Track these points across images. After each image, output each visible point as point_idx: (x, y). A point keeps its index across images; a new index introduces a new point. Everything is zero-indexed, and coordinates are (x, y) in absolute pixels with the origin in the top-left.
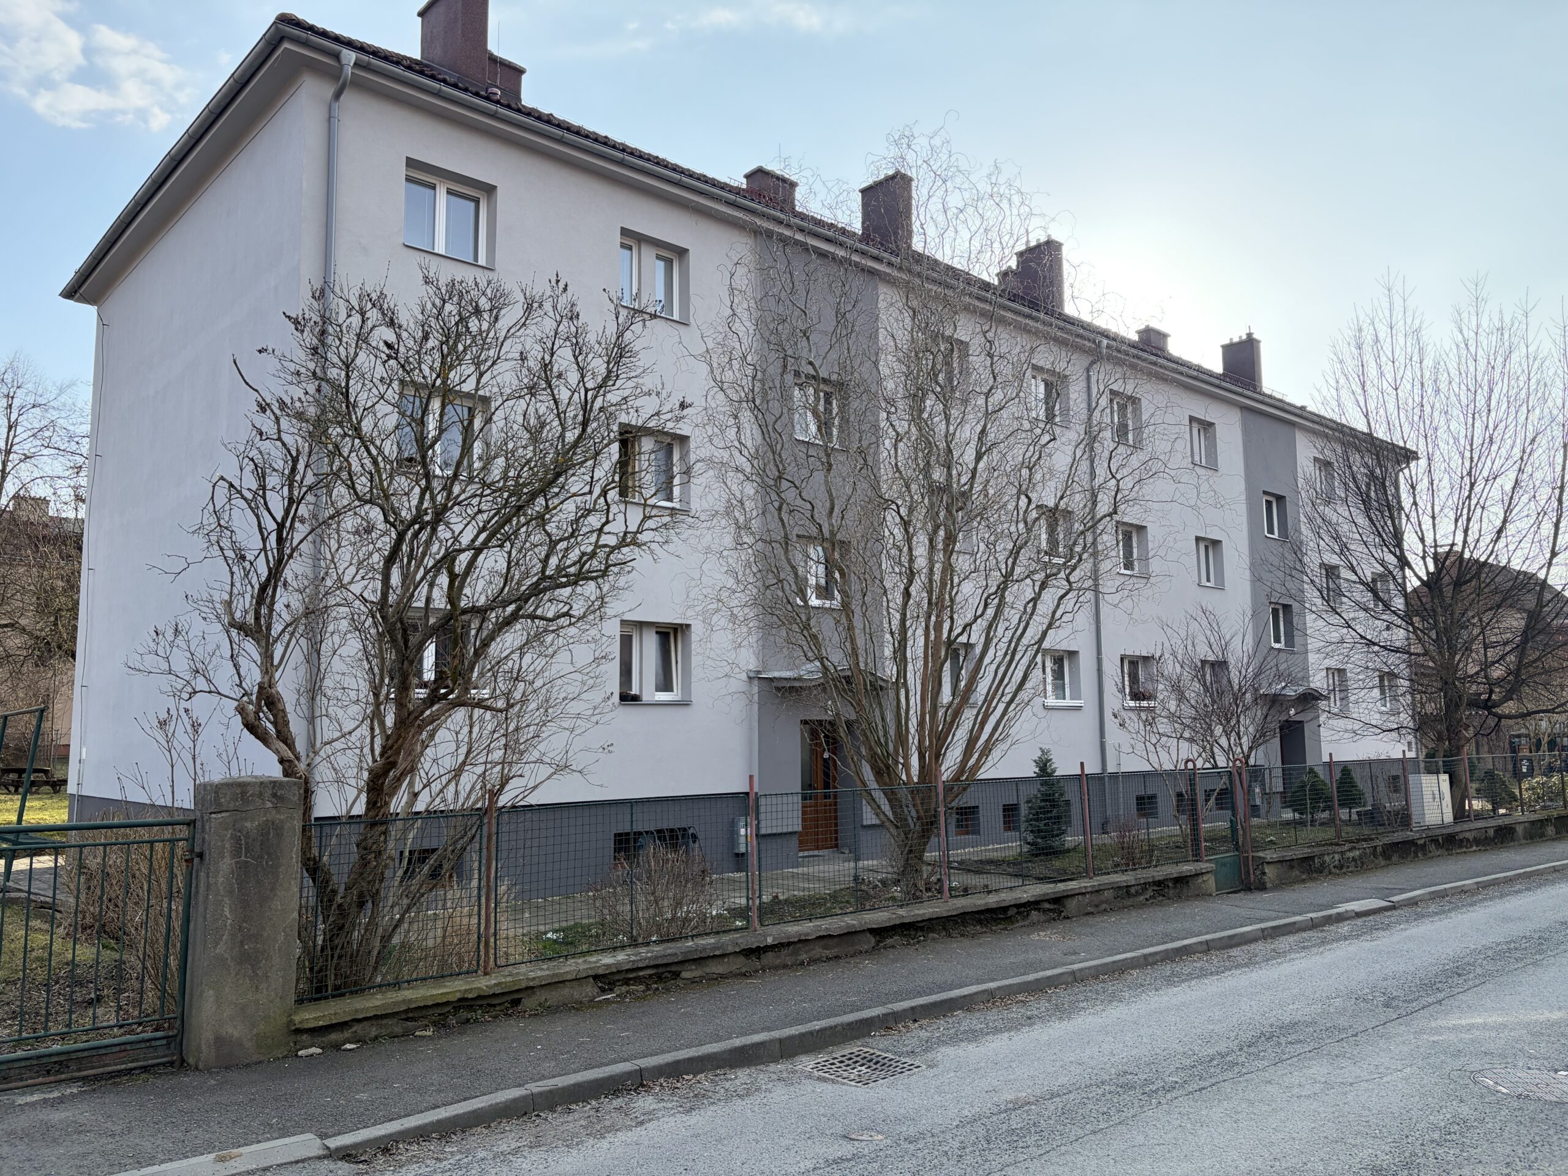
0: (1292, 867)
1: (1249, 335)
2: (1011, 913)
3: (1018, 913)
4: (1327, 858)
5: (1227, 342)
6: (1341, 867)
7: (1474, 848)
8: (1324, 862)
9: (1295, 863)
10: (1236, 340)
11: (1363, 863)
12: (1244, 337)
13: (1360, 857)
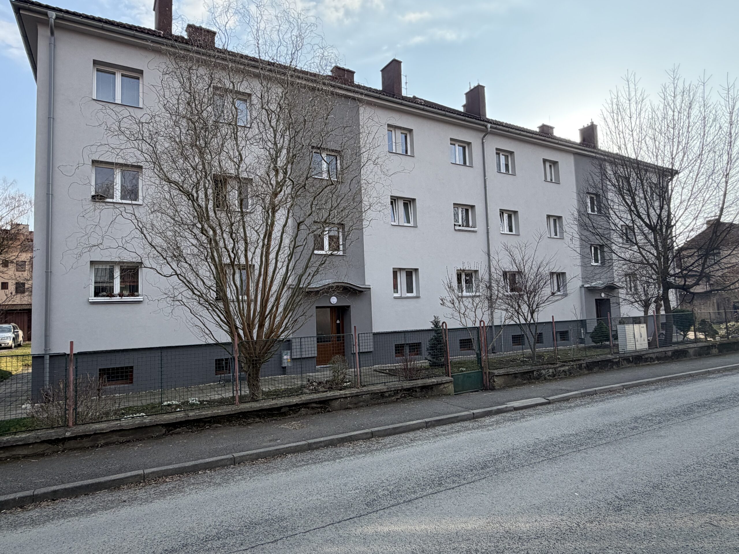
0: (516, 377)
1: (592, 123)
2: (283, 410)
3: (290, 410)
4: (543, 372)
5: (582, 127)
6: (554, 376)
7: (656, 362)
8: (541, 374)
9: (519, 375)
10: (586, 126)
11: (571, 373)
12: (590, 124)
13: (569, 370)
